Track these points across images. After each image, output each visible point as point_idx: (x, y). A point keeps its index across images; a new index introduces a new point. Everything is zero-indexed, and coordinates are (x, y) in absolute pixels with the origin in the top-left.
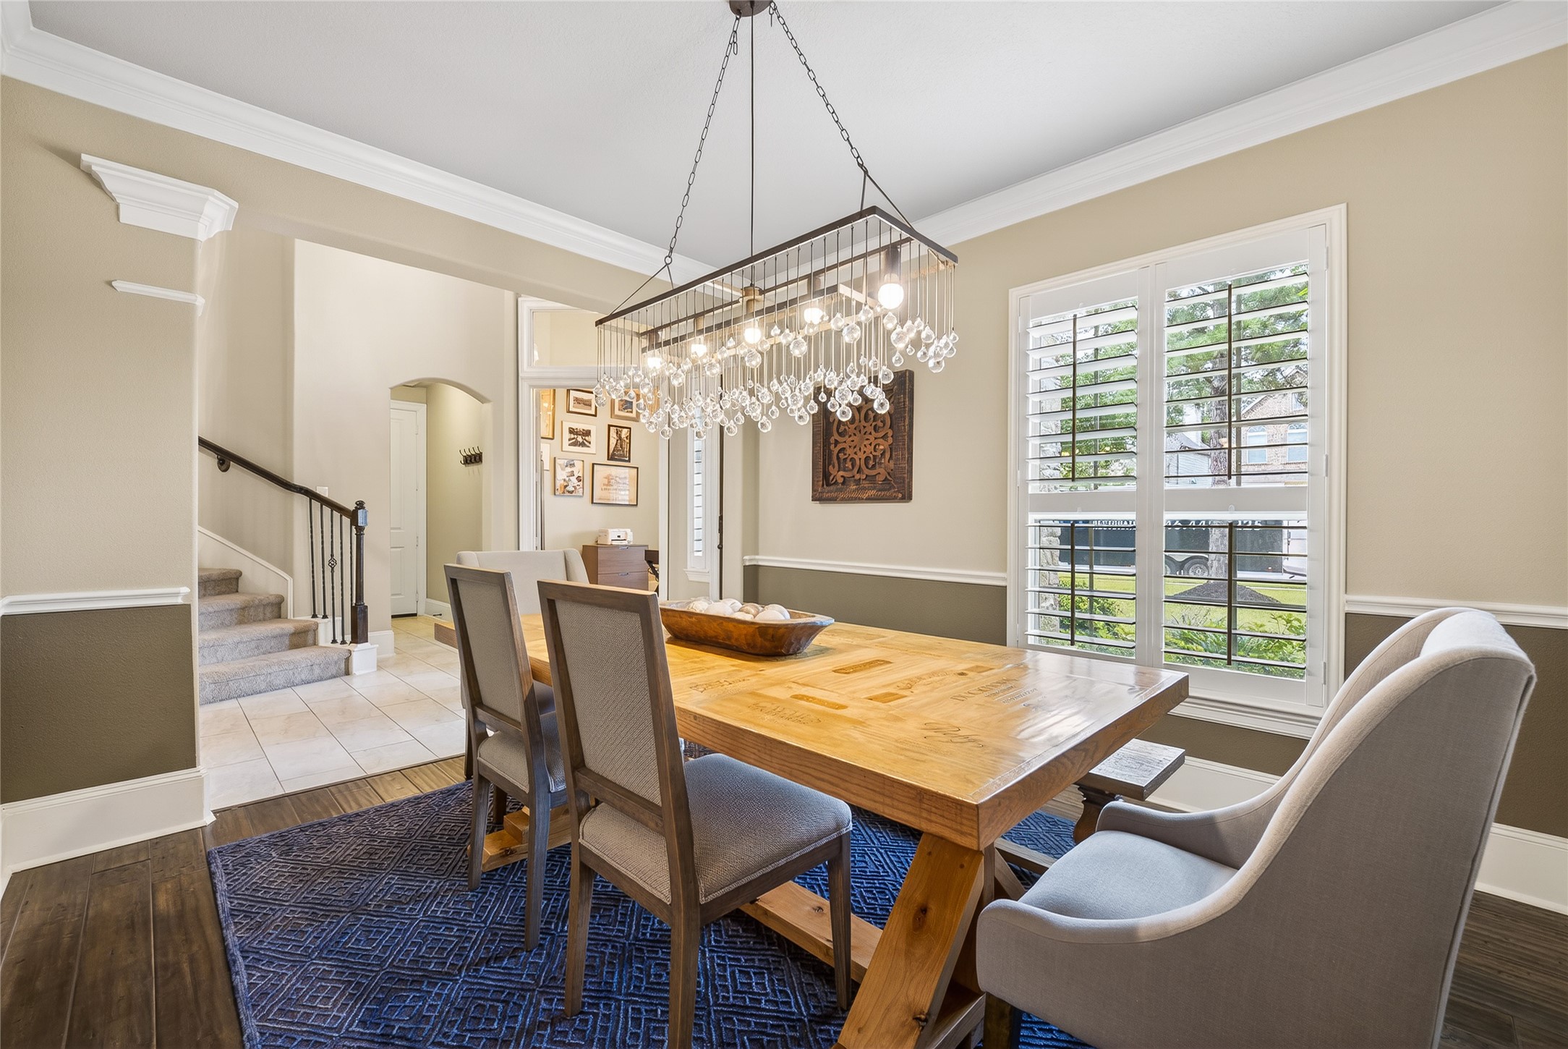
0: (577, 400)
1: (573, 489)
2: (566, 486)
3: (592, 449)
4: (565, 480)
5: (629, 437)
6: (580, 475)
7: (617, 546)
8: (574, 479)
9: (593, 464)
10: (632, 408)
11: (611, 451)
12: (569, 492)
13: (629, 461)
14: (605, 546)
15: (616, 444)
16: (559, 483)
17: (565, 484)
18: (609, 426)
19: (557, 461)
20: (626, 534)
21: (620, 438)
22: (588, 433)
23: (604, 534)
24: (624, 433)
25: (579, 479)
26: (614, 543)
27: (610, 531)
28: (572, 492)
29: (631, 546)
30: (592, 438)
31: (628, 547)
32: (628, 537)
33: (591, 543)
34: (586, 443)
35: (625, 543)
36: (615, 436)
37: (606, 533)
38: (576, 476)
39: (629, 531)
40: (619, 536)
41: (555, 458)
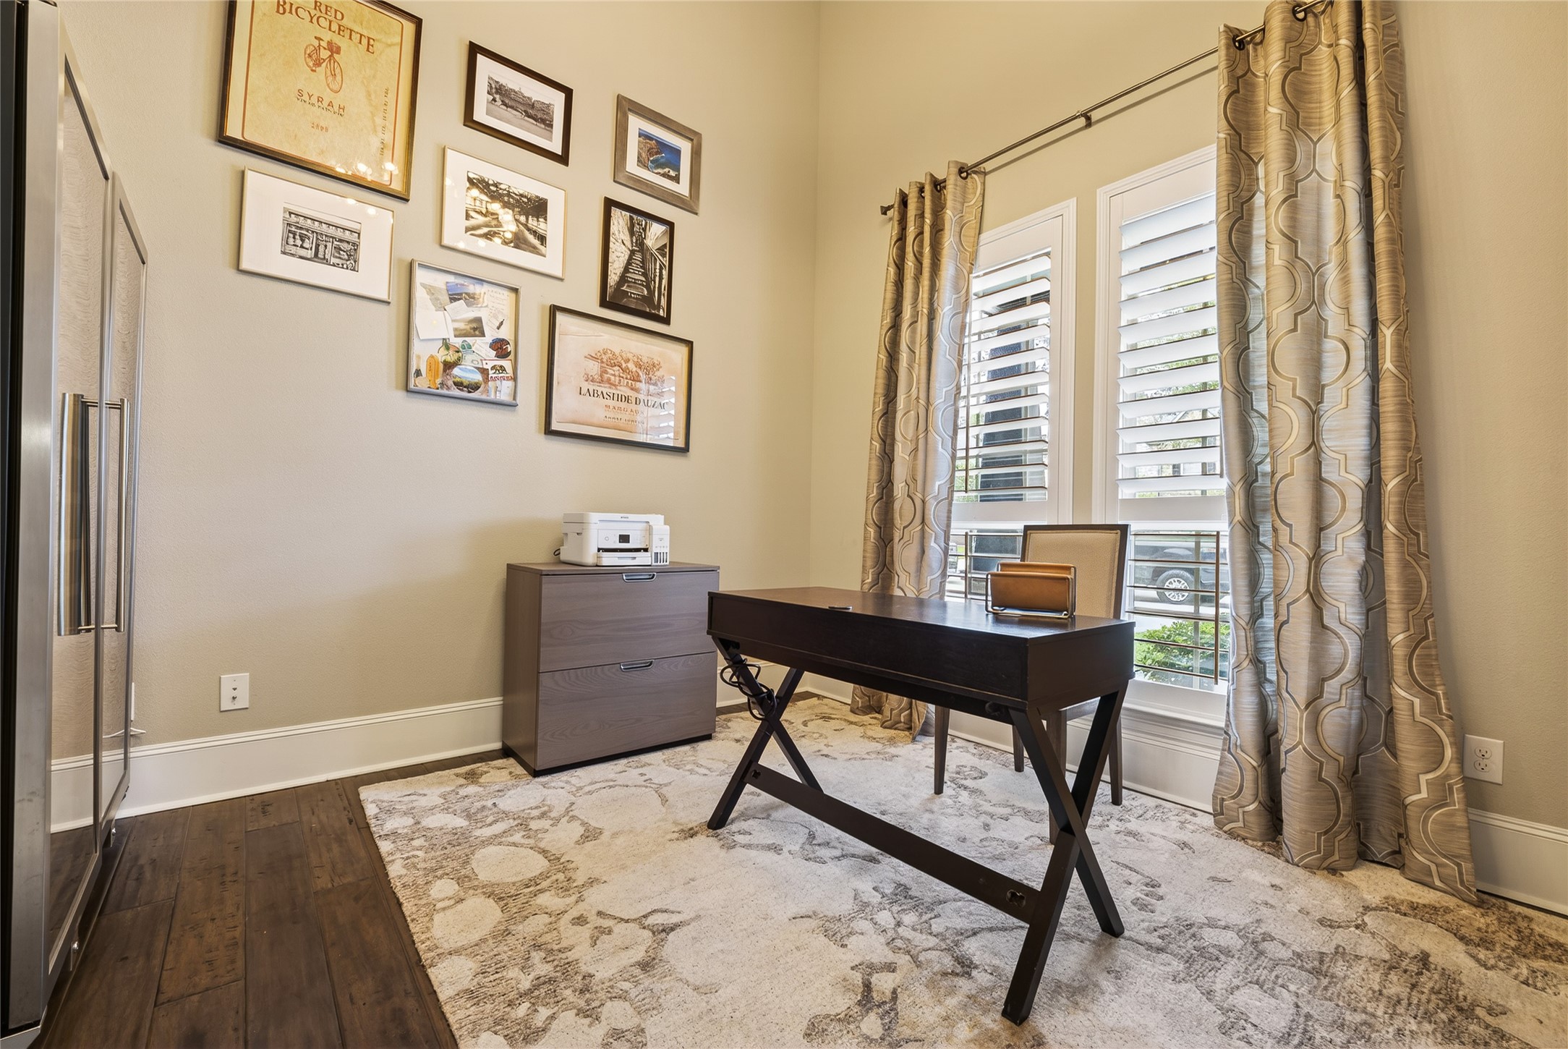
0: (498, 90)
1: (478, 377)
2: (448, 366)
3: (551, 260)
4: (447, 346)
5: (668, 249)
6: (506, 333)
7: (616, 572)
8: (482, 348)
9: (554, 309)
10: (677, 169)
11: (613, 279)
12: (459, 385)
13: (666, 321)
14: (580, 571)
15: (629, 263)
16: (424, 352)
17: (451, 357)
18: (610, 204)
19: (421, 276)
20: (649, 530)
21: (641, 245)
22: (538, 208)
23: (577, 528)
24: (655, 233)
25: (500, 347)
26: (609, 560)
27: (594, 517)
28: (474, 387)
29: (663, 571)
30: (553, 225)
31: (650, 573)
32: (655, 538)
33: (535, 556)
34: (531, 238)
35: (643, 559)
36: (627, 238)
37: (578, 525)
38: (491, 334)
39: (657, 521)
40: (625, 538)
41: (411, 265)
